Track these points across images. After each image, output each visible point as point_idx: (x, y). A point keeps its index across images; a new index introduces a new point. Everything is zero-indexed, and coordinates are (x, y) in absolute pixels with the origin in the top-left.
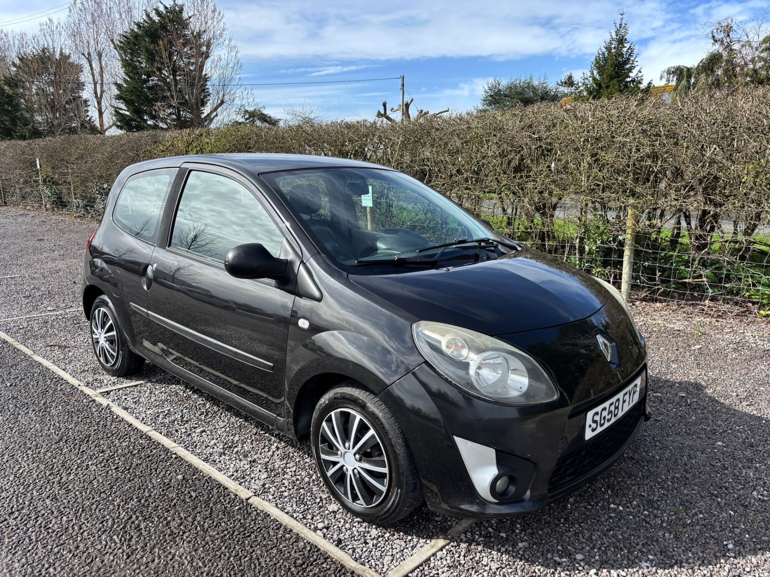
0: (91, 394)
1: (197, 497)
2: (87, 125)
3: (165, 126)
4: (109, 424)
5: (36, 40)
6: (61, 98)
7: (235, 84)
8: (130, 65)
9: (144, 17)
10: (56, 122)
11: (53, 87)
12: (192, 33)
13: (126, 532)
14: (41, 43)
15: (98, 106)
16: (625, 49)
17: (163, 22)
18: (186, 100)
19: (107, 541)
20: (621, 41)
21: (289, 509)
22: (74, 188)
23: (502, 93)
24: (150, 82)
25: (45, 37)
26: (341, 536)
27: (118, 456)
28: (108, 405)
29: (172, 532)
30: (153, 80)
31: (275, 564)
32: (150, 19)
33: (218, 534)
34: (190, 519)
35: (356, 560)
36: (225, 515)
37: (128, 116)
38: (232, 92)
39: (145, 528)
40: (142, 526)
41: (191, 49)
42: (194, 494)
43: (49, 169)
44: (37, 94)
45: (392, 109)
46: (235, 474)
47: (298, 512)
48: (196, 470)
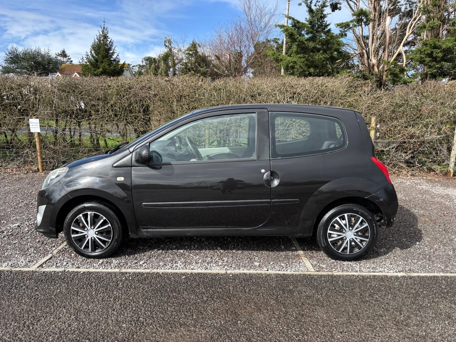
23: (19, 57)
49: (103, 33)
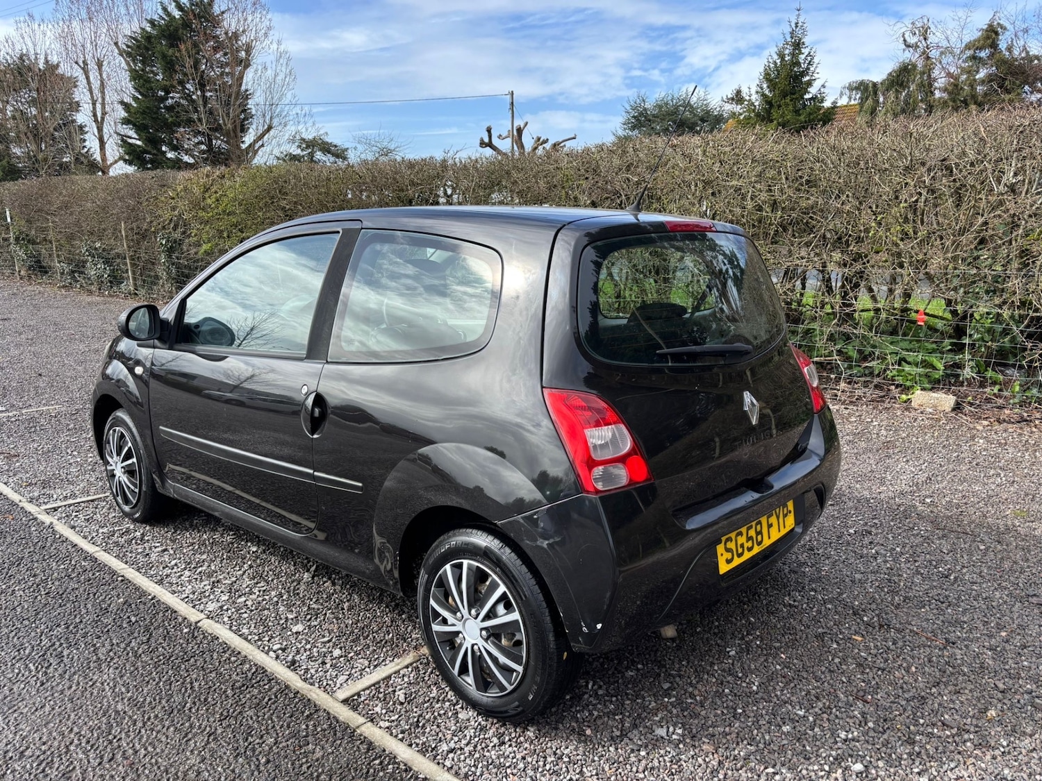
0: (32, 511)
1: (137, 621)
2: (82, 159)
3: (191, 161)
4: (48, 544)
5: (10, 43)
6: (47, 124)
7: (286, 103)
8: (140, 77)
9: (160, 11)
10: (40, 156)
11: (36, 108)
12: (226, 33)
13: (45, 659)
14: (18, 47)
15: (99, 133)
16: (802, 57)
17: (185, 18)
18: (219, 125)
19: (20, 670)
20: (798, 45)
21: (245, 631)
22: (57, 248)
23: (649, 112)
24: (170, 101)
25: (23, 38)
26: (297, 658)
27: (51, 580)
28: (51, 523)
29: (99, 658)
30: (172, 98)
31: (210, 687)
32: (169, 14)
33: (152, 659)
34: (123, 645)
35: (305, 680)
36: (165, 640)
37: (139, 146)
38: (284, 114)
39: (68, 655)
40: (65, 653)
41: (226, 54)
42: (133, 619)
43: (23, 222)
44: (14, 118)
45: (500, 135)
46: (191, 596)
47: (255, 634)
48: (143, 593)
49: (792, 38)
